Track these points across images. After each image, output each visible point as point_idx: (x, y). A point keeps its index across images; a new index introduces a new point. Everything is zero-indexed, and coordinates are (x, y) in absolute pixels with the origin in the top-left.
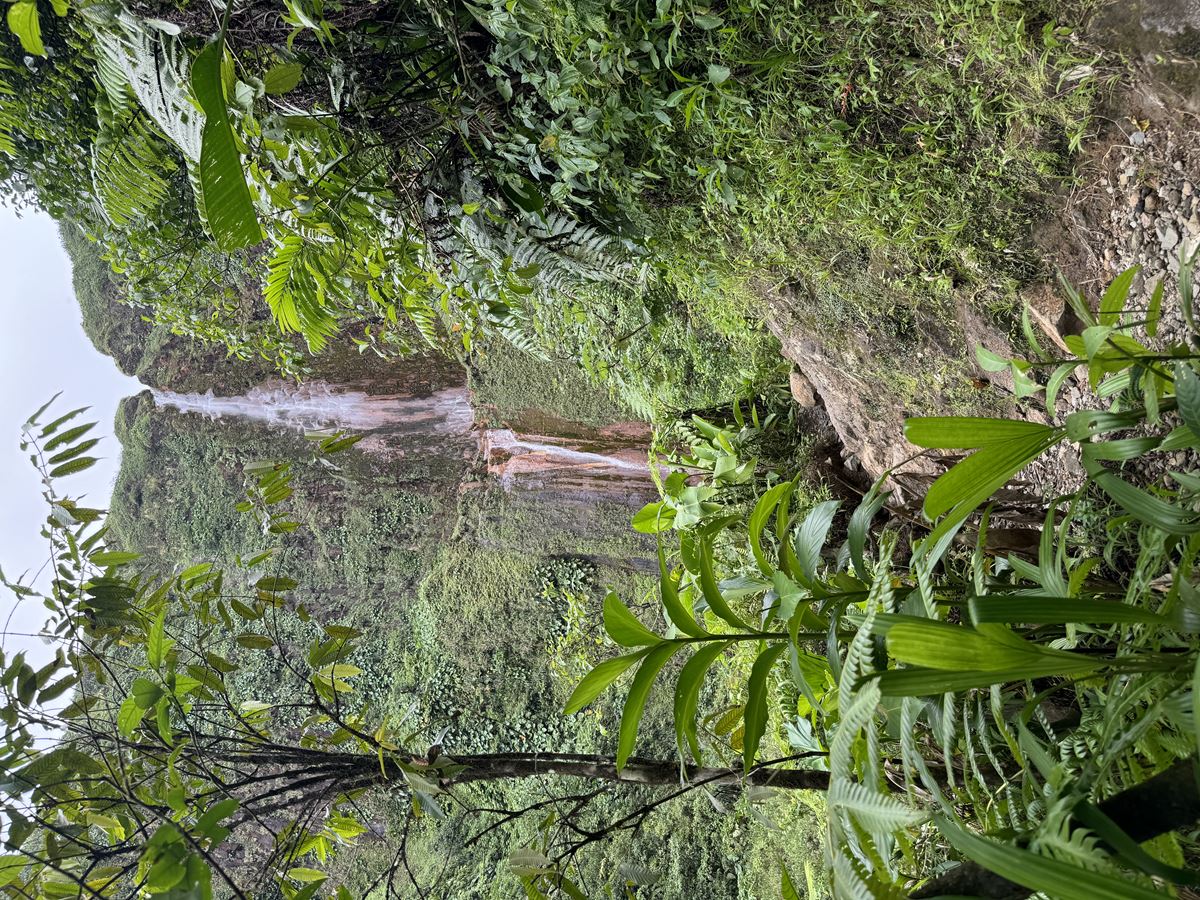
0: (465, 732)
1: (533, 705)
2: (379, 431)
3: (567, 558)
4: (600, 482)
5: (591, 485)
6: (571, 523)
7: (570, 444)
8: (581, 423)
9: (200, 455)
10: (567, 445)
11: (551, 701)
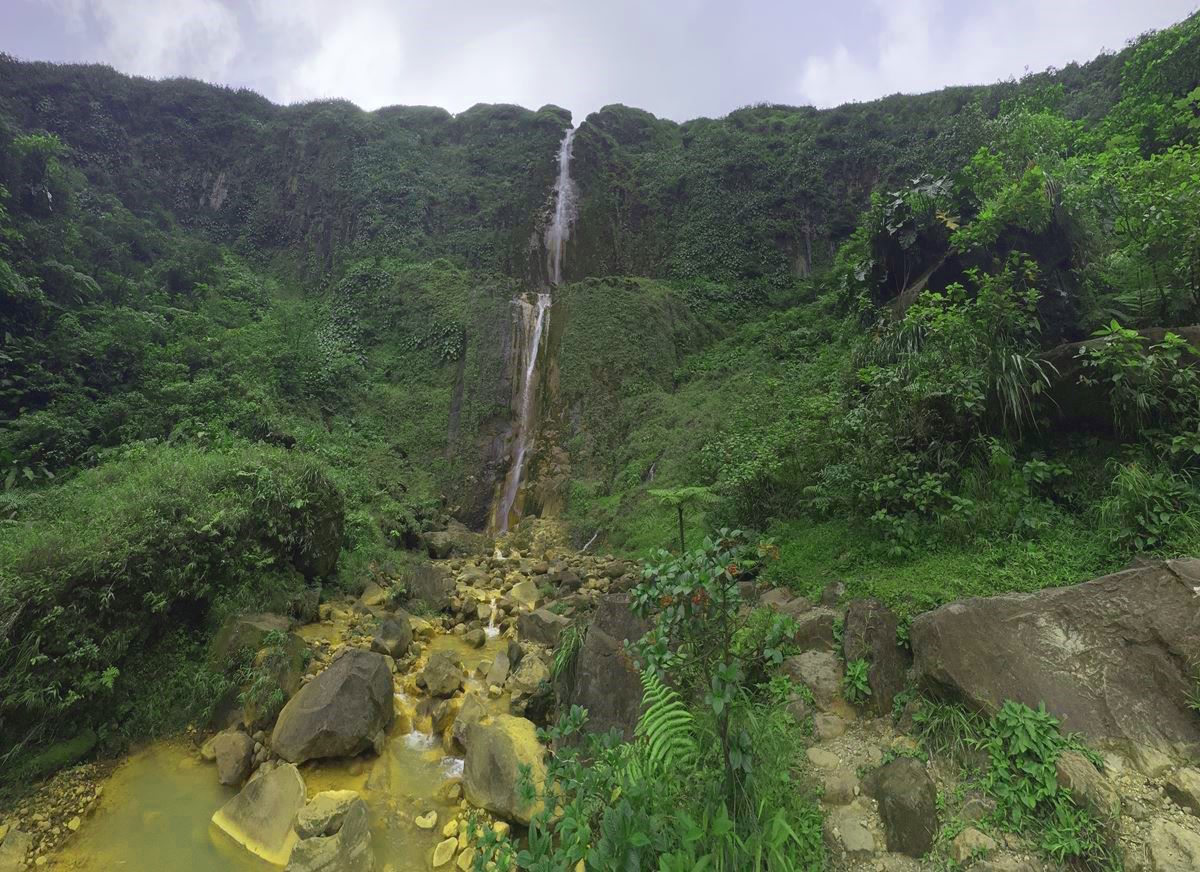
0: (351, 299)
1: (368, 334)
2: (543, 247)
3: (463, 342)
4: (517, 359)
5: (514, 354)
6: (488, 342)
7: (544, 339)
8: (559, 345)
9: (532, 149)
10: (543, 336)
11: (370, 345)
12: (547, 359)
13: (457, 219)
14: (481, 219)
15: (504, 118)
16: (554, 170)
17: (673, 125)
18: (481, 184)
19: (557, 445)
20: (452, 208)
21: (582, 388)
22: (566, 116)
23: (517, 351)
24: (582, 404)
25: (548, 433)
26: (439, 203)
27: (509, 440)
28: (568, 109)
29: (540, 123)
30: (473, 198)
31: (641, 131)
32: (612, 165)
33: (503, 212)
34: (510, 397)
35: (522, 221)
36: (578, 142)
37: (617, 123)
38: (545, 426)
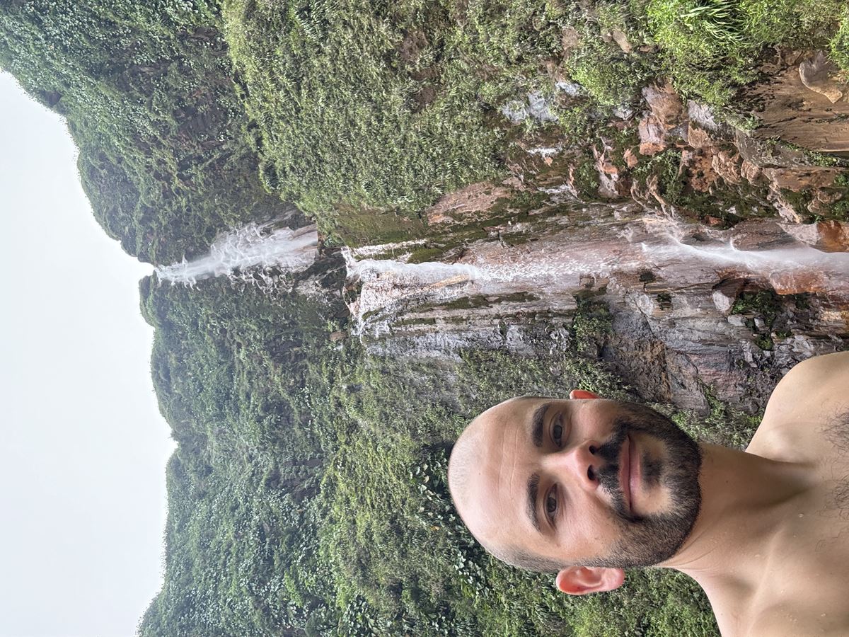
5: (446, 320)
8: (397, 210)
9: (195, 324)
12: (435, 233)
13: (299, 433)
14: (291, 393)
15: (167, 376)
16: (208, 284)
17: (72, 127)
18: (248, 396)
19: (634, 139)
20: (283, 444)
21: (469, 115)
22: (146, 285)
23: (439, 314)
24: (501, 99)
25: (610, 182)
26: (276, 468)
27: (664, 300)
28: (138, 286)
29: (163, 322)
30: (267, 408)
31: (103, 172)
32: (165, 196)
33: (278, 355)
34: (546, 314)
35: (287, 318)
36: (163, 258)
37: (115, 211)
38: (591, 194)
